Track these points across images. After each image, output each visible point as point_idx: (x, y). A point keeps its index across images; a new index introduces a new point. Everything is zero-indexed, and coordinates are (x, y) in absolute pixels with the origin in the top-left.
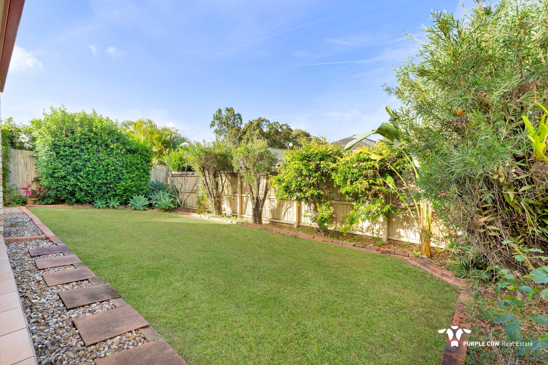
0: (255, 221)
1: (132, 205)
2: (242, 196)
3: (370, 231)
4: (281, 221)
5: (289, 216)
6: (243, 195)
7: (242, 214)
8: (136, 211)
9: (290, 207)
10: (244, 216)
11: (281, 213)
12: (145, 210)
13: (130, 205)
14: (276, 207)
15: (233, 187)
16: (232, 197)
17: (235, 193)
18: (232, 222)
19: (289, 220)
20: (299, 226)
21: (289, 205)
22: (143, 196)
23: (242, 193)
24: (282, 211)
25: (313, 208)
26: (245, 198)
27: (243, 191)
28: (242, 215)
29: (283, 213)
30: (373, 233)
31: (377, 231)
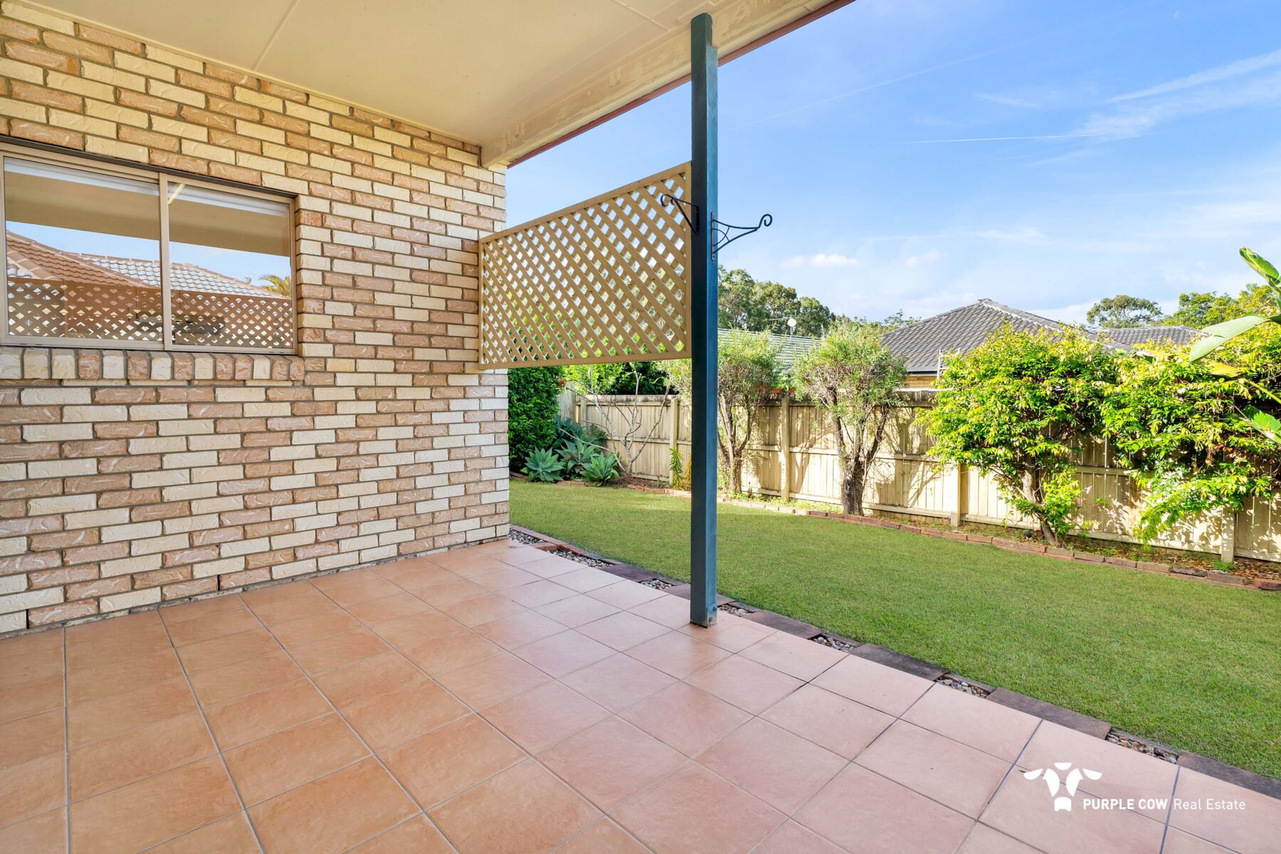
0: (851, 509)
1: (530, 470)
2: (791, 452)
3: (1180, 537)
4: (909, 510)
5: (930, 498)
6: (795, 450)
7: (790, 491)
8: (538, 485)
9: (932, 478)
10: (797, 496)
11: (905, 493)
12: (556, 482)
13: (524, 470)
14: (893, 477)
15: (763, 432)
16: (762, 453)
17: (769, 443)
18: (794, 511)
19: (928, 508)
20: (963, 522)
21: (930, 475)
22: (550, 451)
23: (790, 446)
24: (910, 487)
25: (1030, 483)
26: (798, 457)
27: (794, 439)
28: (792, 495)
29: (912, 492)
30: (1189, 542)
31: (1202, 538)
